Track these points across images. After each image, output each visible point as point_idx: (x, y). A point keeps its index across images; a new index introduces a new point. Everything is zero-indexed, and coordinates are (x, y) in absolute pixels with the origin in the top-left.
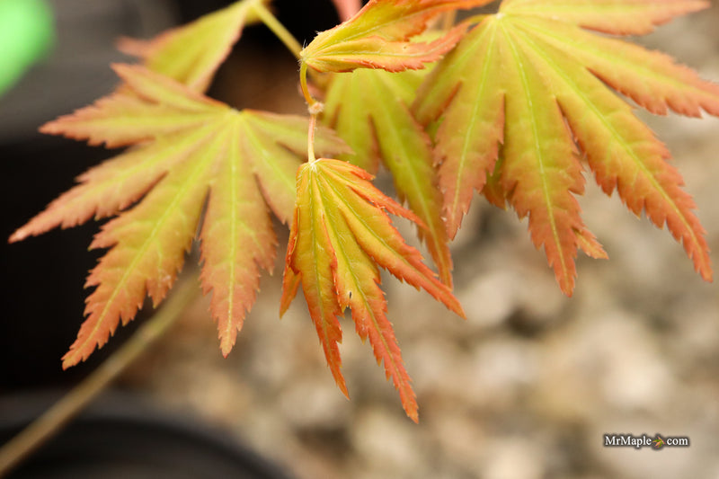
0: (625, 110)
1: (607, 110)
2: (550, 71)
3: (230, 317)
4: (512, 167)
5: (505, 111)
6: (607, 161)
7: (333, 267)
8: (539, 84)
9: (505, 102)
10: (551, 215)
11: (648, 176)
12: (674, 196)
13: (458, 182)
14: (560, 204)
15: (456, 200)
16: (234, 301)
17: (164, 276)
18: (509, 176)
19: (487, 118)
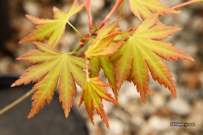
0: (161, 61)
1: (156, 61)
2: (144, 52)
3: (67, 109)
4: (133, 74)
5: (132, 61)
6: (155, 74)
7: (92, 101)
8: (141, 55)
9: (133, 59)
10: (142, 86)
11: (164, 76)
12: (169, 81)
13: (121, 78)
14: (144, 83)
15: (120, 82)
16: (68, 105)
17: (50, 97)
18: (132, 76)
19: (128, 63)
